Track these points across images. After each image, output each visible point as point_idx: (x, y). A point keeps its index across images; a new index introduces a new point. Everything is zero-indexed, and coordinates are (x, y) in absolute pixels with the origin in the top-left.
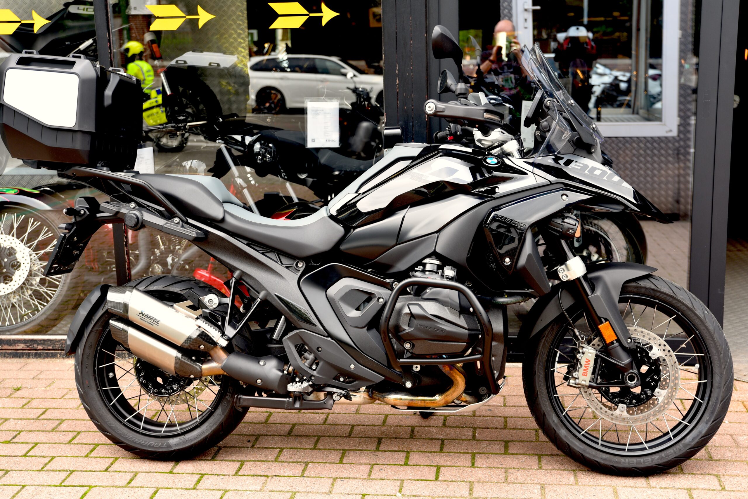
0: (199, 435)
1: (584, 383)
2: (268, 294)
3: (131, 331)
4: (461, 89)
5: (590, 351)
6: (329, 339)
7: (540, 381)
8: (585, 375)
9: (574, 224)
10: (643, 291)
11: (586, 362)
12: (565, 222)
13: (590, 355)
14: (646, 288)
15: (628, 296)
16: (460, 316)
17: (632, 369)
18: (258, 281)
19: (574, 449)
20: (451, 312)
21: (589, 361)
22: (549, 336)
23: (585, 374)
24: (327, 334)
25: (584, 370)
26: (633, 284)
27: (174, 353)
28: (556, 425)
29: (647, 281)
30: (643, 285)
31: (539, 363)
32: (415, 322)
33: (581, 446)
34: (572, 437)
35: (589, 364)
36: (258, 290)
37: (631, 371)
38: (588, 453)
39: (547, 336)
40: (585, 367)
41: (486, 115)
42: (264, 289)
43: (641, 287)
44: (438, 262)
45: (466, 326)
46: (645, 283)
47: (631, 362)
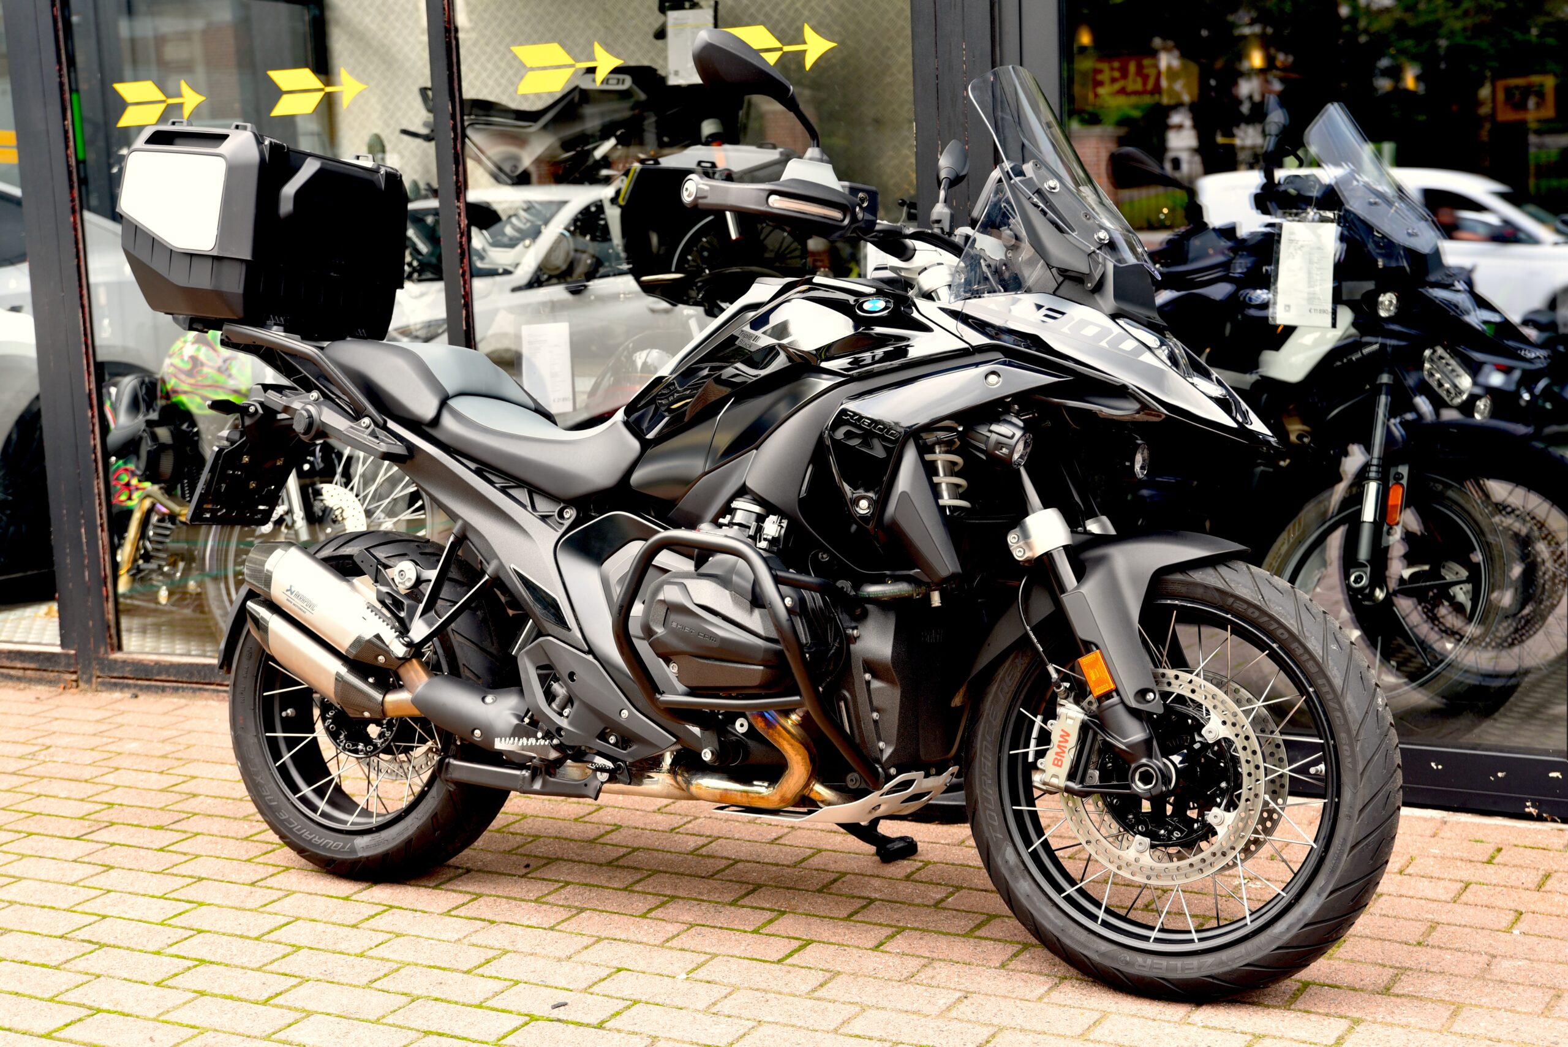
0: (399, 834)
1: (1054, 781)
2: (501, 565)
3: (275, 623)
5: (1071, 714)
6: (590, 657)
7: (985, 775)
8: (1057, 765)
9: (1010, 434)
10: (1199, 592)
11: (1062, 736)
13: (1070, 721)
14: (1206, 587)
15: (1169, 602)
16: (751, 611)
17: (1150, 756)
18: (486, 540)
19: (1043, 926)
20: (736, 602)
21: (1068, 735)
22: (1007, 679)
23: (1057, 763)
24: (586, 648)
25: (1057, 754)
26: (1179, 577)
27: (336, 667)
28: (1011, 871)
29: (1210, 571)
30: (1198, 580)
31: (983, 735)
32: (676, 620)
33: (1057, 921)
34: (1044, 898)
35: (1067, 741)
36: (488, 558)
37: (1144, 761)
38: (1071, 938)
39: (1003, 679)
40: (1059, 746)
41: (776, 202)
42: (497, 557)
43: (1196, 584)
44: (757, 509)
45: (761, 632)
46: (1204, 576)
47: (1147, 742)
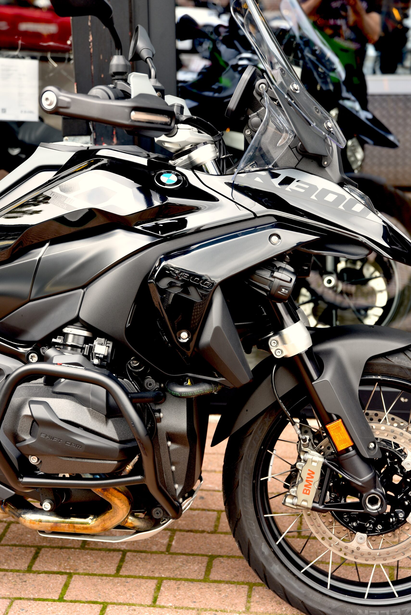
1: (304, 504)
4: (117, 65)
5: (315, 458)
7: (245, 496)
8: (306, 493)
9: (289, 279)
10: (396, 371)
11: (309, 474)
12: (275, 277)
13: (314, 464)
14: (401, 368)
15: (374, 377)
16: (107, 422)
17: (375, 488)
19: (290, 593)
20: (94, 416)
21: (313, 473)
22: (259, 432)
23: (306, 492)
25: (306, 486)
26: (382, 361)
28: (266, 558)
29: (402, 356)
30: (396, 363)
31: (243, 471)
33: (301, 590)
34: (290, 575)
35: (312, 477)
37: (373, 491)
38: (311, 600)
39: (256, 432)
40: (307, 481)
41: (135, 115)
43: (394, 366)
44: (85, 333)
45: (116, 437)
46: (399, 360)
47: (374, 478)
